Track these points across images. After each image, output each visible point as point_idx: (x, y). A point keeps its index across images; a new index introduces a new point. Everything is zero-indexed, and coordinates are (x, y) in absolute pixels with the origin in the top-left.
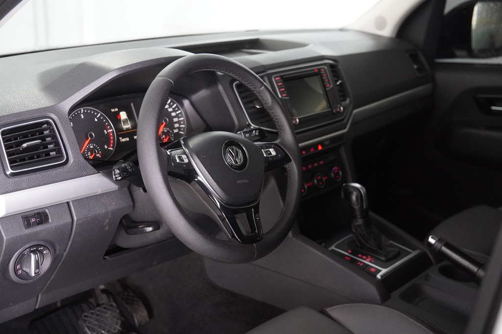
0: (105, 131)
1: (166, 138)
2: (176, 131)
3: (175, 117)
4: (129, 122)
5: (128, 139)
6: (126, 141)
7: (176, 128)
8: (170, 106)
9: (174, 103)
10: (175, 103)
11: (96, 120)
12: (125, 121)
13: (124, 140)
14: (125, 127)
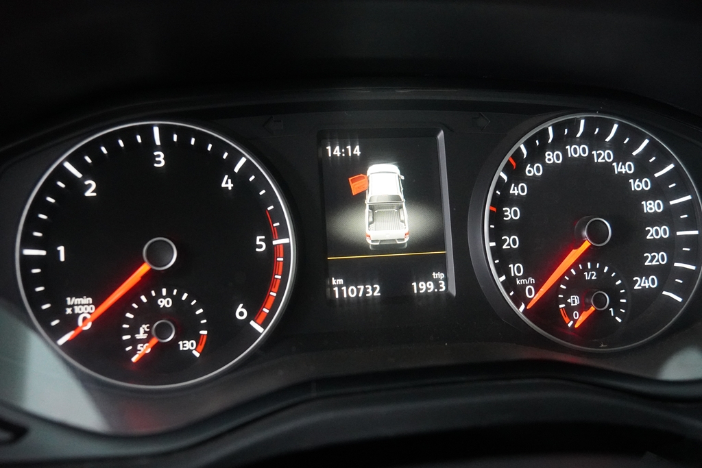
0: (259, 240)
1: (582, 308)
2: (645, 283)
3: (656, 219)
5: (374, 291)
6: (364, 301)
7: (647, 272)
8: (643, 169)
9: (664, 160)
10: (669, 159)
11: (227, 183)
12: (384, 209)
13: (352, 292)
14: (377, 232)
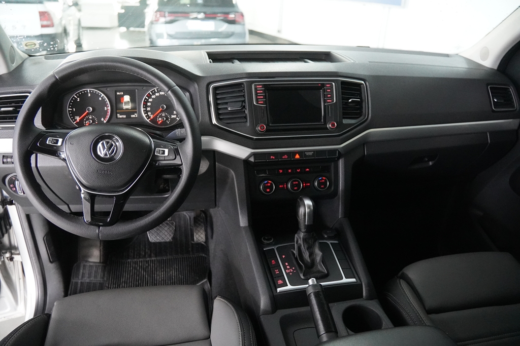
0: (105, 108)
4: (130, 104)
6: (123, 118)
7: (174, 115)
11: (100, 99)
12: (127, 103)
13: (121, 117)
14: (125, 107)
